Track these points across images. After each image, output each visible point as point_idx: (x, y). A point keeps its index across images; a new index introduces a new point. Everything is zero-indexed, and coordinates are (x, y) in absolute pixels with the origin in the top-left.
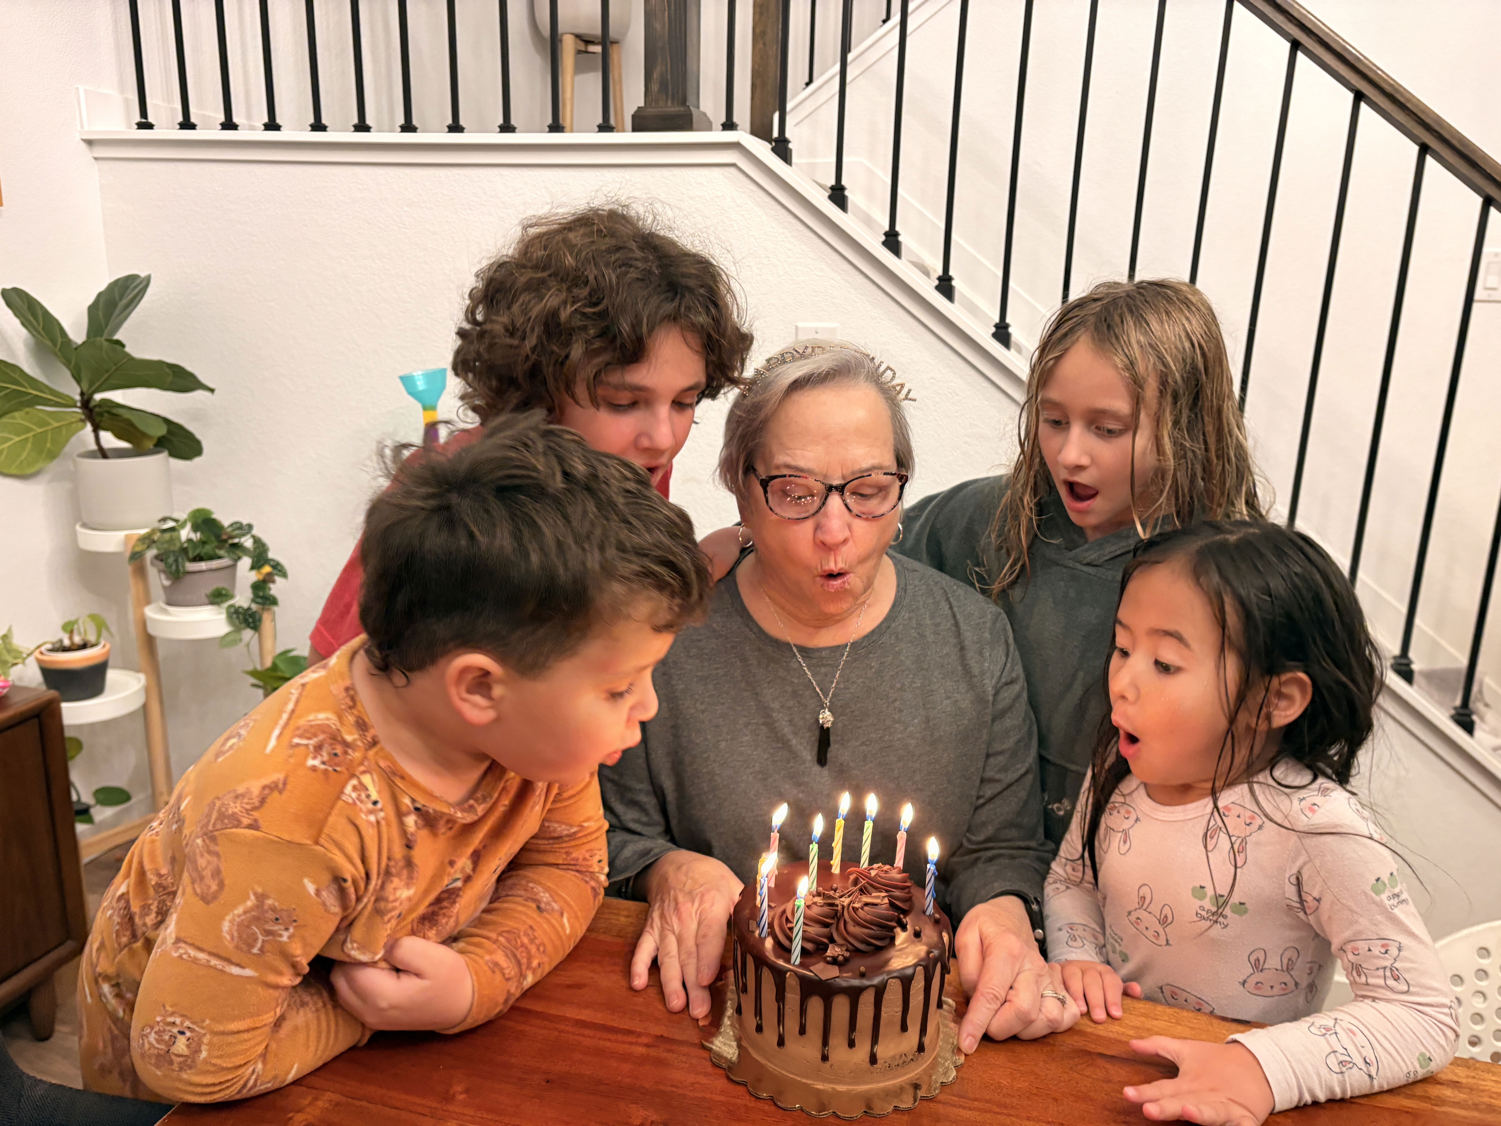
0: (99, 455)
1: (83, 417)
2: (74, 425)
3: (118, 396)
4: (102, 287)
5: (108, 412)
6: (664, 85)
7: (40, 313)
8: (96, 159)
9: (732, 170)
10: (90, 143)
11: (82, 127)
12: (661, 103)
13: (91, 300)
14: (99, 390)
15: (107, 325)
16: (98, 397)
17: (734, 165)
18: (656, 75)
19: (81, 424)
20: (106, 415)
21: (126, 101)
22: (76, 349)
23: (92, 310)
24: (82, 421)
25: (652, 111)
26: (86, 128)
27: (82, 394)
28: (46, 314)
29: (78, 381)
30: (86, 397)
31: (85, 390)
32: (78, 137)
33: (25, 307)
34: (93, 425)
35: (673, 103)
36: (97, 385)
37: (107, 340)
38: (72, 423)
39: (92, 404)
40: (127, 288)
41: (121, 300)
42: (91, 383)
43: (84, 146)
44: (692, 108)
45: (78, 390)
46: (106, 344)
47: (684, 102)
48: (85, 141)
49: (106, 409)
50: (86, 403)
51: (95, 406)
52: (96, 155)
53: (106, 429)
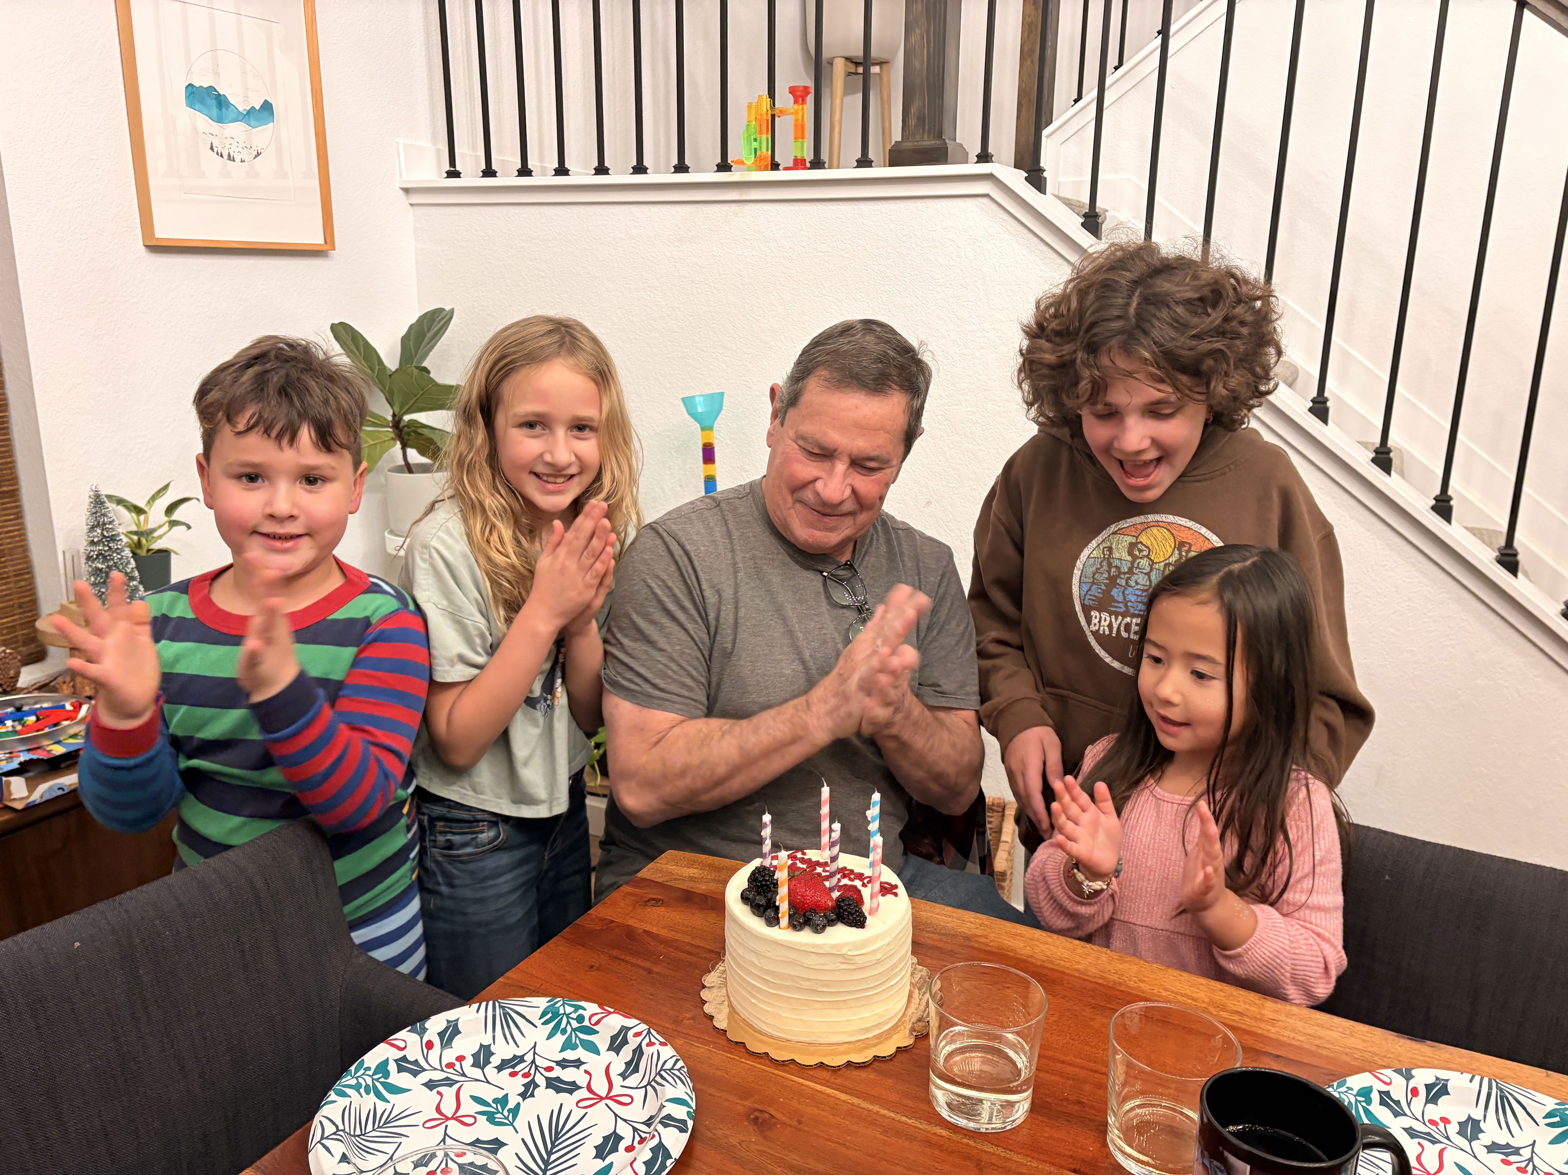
0: (406, 469)
1: (392, 435)
2: (386, 444)
3: (422, 417)
4: (414, 320)
5: (415, 432)
6: (921, 120)
7: (361, 343)
8: (411, 205)
9: (986, 200)
10: (407, 191)
11: (401, 177)
12: (918, 137)
13: (403, 331)
14: (408, 412)
15: (416, 355)
16: (407, 418)
17: (987, 196)
18: (913, 110)
19: (392, 442)
20: (413, 434)
21: (438, 151)
22: (390, 376)
23: (405, 340)
24: (393, 439)
25: (909, 145)
26: (404, 178)
27: (394, 415)
28: (366, 343)
29: (391, 405)
30: (397, 419)
31: (396, 413)
32: (397, 186)
33: (350, 340)
34: (401, 443)
35: (928, 137)
36: (407, 407)
37: (417, 368)
38: (385, 441)
39: (401, 425)
40: (434, 321)
41: (428, 331)
42: (402, 406)
43: (402, 193)
44: (947, 141)
45: (391, 413)
46: (416, 371)
47: (940, 135)
48: (402, 189)
49: (414, 429)
50: (396, 424)
51: (404, 427)
52: (412, 202)
53: (412, 447)
